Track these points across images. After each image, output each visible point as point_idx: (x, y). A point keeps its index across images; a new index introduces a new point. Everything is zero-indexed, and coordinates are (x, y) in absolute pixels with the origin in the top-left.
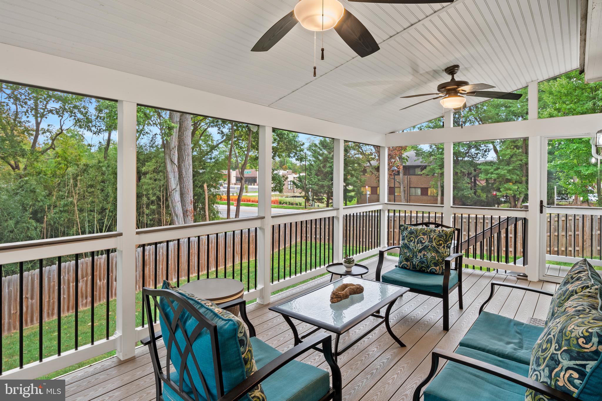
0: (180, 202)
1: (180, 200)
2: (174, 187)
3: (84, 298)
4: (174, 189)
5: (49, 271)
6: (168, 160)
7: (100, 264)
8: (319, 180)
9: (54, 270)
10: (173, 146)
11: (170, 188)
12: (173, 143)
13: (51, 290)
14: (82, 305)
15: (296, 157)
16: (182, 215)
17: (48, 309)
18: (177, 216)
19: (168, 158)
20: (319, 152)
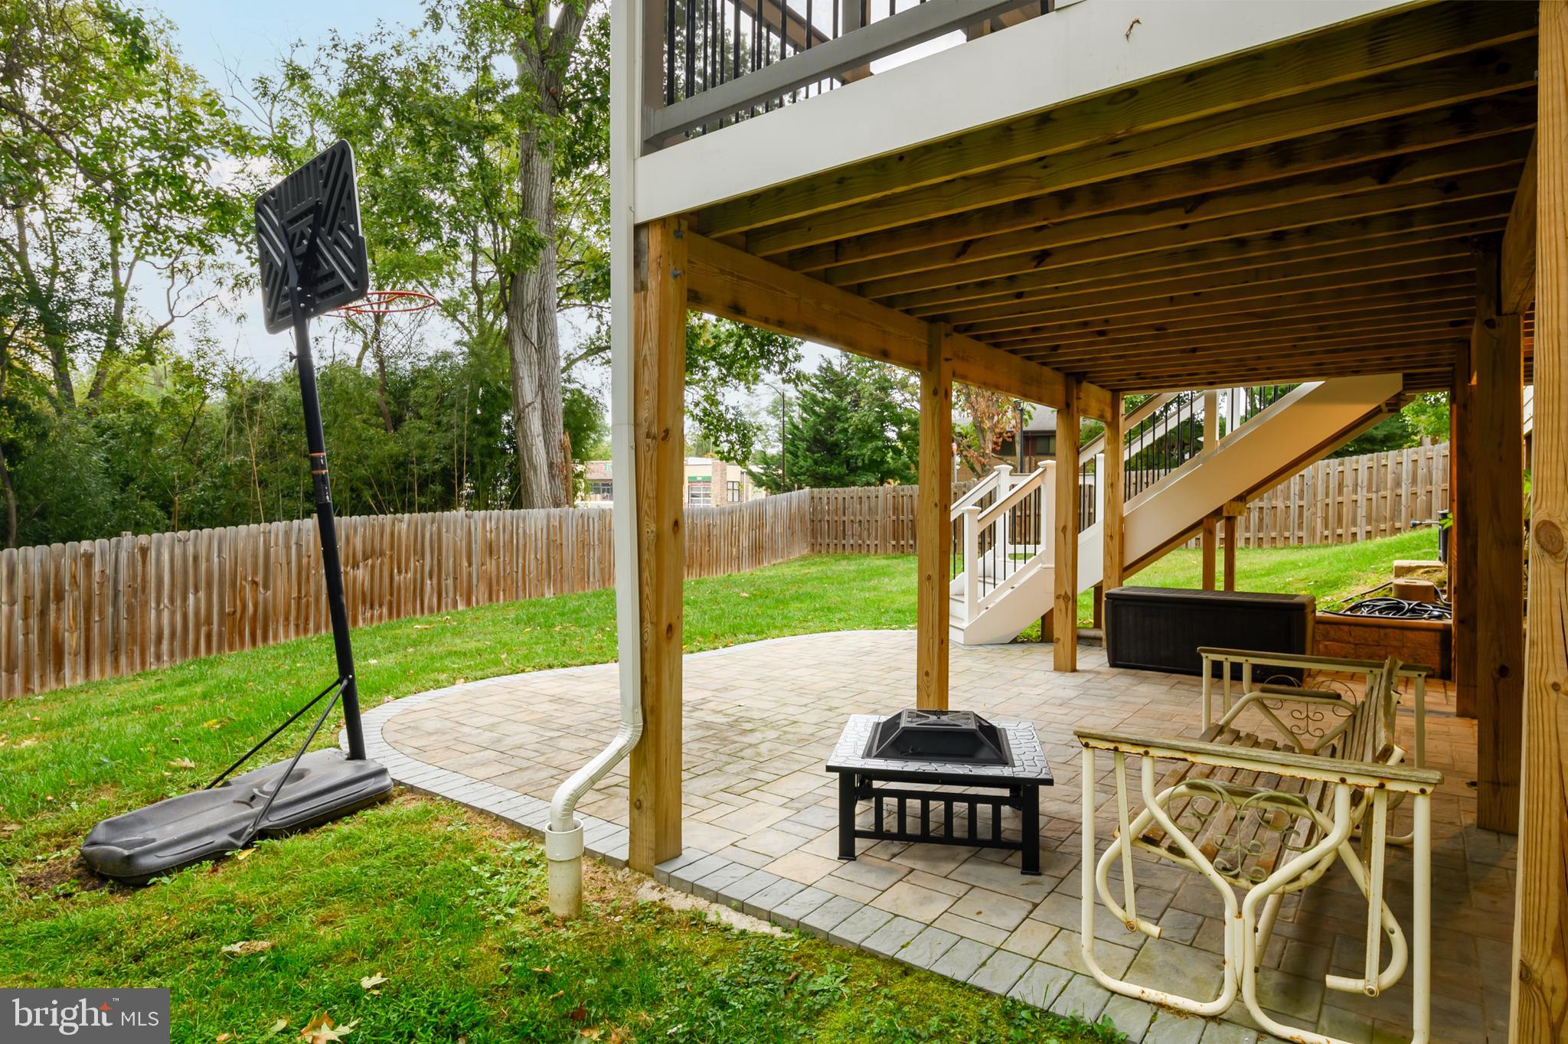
0: (541, 438)
1: (541, 431)
2: (529, 398)
3: (368, 606)
4: (530, 404)
5: (299, 530)
6: (516, 334)
7: (399, 533)
8: (816, 462)
9: (308, 531)
10: (530, 300)
11: (520, 400)
12: (530, 293)
13: (304, 573)
14: (364, 620)
15: (784, 375)
16: (546, 469)
17: (297, 618)
18: (535, 471)
19: (516, 328)
20: (815, 396)
